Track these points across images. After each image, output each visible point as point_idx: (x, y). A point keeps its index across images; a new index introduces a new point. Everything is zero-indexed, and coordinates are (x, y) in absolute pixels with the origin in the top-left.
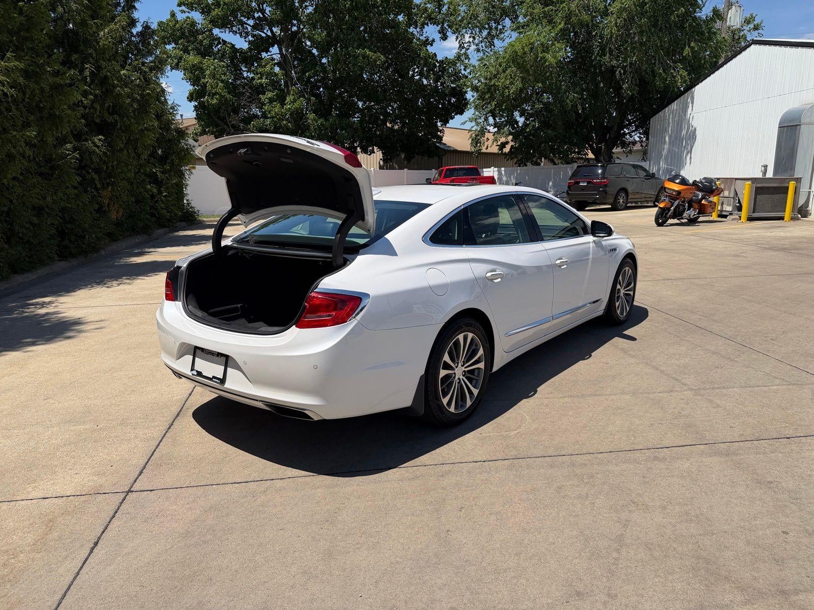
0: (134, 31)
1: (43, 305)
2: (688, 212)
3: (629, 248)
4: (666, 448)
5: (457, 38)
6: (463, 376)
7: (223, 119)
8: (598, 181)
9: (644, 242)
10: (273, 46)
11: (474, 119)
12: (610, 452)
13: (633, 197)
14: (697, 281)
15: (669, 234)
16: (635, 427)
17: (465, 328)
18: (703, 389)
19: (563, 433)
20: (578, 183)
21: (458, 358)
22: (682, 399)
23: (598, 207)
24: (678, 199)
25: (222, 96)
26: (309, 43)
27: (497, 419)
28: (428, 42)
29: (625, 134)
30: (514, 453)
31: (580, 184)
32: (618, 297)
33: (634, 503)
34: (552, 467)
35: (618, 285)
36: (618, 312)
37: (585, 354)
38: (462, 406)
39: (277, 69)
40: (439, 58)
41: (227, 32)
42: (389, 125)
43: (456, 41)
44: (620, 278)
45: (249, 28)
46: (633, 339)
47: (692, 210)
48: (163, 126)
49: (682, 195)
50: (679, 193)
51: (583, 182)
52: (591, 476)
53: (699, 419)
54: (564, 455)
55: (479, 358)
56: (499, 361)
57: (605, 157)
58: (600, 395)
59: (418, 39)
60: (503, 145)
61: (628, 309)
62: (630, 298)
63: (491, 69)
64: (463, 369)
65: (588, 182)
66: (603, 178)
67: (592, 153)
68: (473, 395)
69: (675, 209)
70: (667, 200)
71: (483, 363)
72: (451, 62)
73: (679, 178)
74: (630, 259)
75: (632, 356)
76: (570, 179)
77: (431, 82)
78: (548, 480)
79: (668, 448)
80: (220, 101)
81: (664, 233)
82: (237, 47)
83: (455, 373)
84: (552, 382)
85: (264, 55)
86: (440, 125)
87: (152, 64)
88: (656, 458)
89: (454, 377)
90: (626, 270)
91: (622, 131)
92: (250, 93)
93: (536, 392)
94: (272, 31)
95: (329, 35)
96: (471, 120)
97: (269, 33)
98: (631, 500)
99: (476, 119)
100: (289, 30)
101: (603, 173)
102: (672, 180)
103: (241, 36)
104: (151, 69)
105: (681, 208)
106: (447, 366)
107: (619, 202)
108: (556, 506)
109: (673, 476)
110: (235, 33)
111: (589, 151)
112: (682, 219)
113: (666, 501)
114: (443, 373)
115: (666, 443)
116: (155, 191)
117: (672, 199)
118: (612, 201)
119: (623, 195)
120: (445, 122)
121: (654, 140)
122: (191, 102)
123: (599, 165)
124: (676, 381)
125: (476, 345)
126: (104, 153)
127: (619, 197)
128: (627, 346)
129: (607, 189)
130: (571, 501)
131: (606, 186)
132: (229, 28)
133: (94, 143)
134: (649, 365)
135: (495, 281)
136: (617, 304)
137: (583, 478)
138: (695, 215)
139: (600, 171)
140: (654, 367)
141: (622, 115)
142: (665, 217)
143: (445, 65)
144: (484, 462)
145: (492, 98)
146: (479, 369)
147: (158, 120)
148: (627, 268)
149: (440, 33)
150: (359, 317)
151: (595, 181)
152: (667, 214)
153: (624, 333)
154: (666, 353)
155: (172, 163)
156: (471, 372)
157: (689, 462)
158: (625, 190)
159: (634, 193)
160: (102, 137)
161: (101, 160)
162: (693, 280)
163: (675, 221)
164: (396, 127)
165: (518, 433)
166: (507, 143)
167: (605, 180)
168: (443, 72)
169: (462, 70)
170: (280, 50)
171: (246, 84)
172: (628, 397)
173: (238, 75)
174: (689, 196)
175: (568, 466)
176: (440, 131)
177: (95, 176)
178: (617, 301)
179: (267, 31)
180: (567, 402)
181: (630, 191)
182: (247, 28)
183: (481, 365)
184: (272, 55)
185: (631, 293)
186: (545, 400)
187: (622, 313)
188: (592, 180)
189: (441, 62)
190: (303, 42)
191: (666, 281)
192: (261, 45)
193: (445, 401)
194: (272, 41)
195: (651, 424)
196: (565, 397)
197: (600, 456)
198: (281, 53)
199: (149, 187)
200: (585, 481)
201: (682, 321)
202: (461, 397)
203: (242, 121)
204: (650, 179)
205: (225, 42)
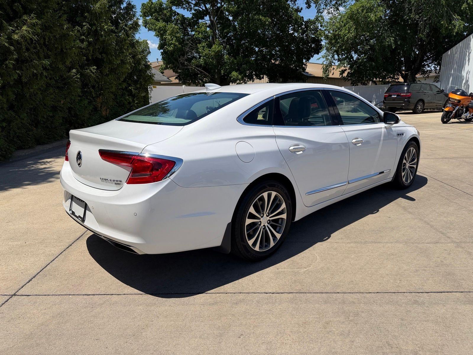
0: (122, 7)
1: (45, 163)
2: (465, 114)
3: (414, 134)
4: (426, 293)
5: (316, 6)
6: (268, 223)
7: (176, 60)
8: (404, 94)
9: (432, 133)
10: (206, 16)
11: (325, 57)
12: (377, 293)
13: (428, 105)
14: (467, 160)
15: (450, 128)
16: (402, 271)
17: (268, 188)
18: (465, 242)
19: (343, 273)
20: (391, 95)
21: (263, 210)
22: (446, 250)
23: (403, 112)
24: (458, 105)
25: (175, 45)
26: (227, 13)
27: (294, 257)
28: (298, 10)
29: (424, 65)
30: (298, 287)
31: (392, 97)
32: (404, 169)
33: (389, 345)
34: (326, 302)
35: (404, 160)
36: (404, 180)
37: (374, 210)
38: (266, 246)
39: (208, 29)
40: (305, 20)
41: (180, 8)
42: (273, 61)
43: (315, 8)
44: (406, 155)
45: (192, 6)
46: (412, 199)
47: (468, 113)
48: (136, 62)
49: (461, 103)
50: (459, 101)
51: (394, 95)
52: (357, 314)
53: (458, 269)
54: (338, 293)
55: (283, 210)
56: (300, 213)
57: (410, 79)
58: (379, 243)
59: (292, 8)
60: (343, 72)
61: (412, 178)
62: (413, 170)
63: (337, 24)
64: (268, 218)
65: (398, 95)
66: (408, 92)
67: (402, 77)
68: (276, 238)
69: (456, 112)
70: (451, 106)
71: (286, 214)
72: (313, 22)
73: (459, 92)
74: (414, 142)
75: (410, 213)
76: (386, 93)
77: (300, 34)
78: (319, 315)
79: (428, 293)
80: (174, 48)
81: (447, 128)
82: (186, 17)
83: (260, 222)
84: (344, 230)
85: (200, 21)
86: (305, 62)
87: (131, 26)
88: (416, 302)
89: (260, 225)
90: (410, 149)
91: (423, 64)
92: (191, 44)
93: (329, 237)
94: (205, 7)
95: (238, 7)
96: (323, 57)
97: (204, 8)
98: (387, 342)
99: (326, 56)
100: (216, 6)
101: (408, 90)
102: (455, 93)
103: (188, 10)
104: (130, 28)
105: (460, 111)
106: (252, 216)
107: (418, 108)
108: (320, 341)
109: (428, 321)
110: (184, 8)
111: (400, 76)
112: (461, 119)
113: (419, 346)
114: (248, 221)
115: (426, 288)
116: (131, 100)
117: (454, 106)
118: (413, 107)
119: (421, 104)
120: (308, 59)
121: (444, 69)
122: (160, 50)
123: (406, 84)
124: (442, 235)
125: (280, 201)
126: (97, 77)
127: (418, 105)
128: (407, 205)
129: (410, 100)
130: (334, 337)
131: (409, 98)
132: (181, 6)
133: (91, 70)
134: (422, 220)
135: (298, 153)
136: (403, 174)
137: (350, 315)
138: (470, 116)
139: (406, 88)
140: (425, 222)
141: (423, 52)
142: (449, 117)
143: (308, 24)
144: (273, 293)
145: (337, 42)
146: (282, 219)
147: (133, 58)
148: (412, 148)
149: (306, 4)
150: (172, 177)
151: (402, 94)
152: (450, 115)
153: (406, 195)
154: (437, 211)
155: (141, 84)
156: (276, 221)
157: (445, 308)
158: (422, 101)
159: (428, 103)
160: (96, 67)
161: (95, 81)
162: (464, 159)
163: (456, 120)
164: (277, 63)
165: (307, 270)
166: (346, 70)
167: (409, 94)
168: (307, 28)
169: (319, 26)
170: (210, 17)
171: (190, 39)
172: (401, 245)
173: (186, 33)
174: (466, 103)
175: (339, 303)
176: (305, 65)
177: (92, 90)
178: (403, 172)
179: (203, 7)
180: (352, 247)
181: (426, 101)
182: (191, 5)
183: (284, 216)
184: (205, 21)
185: (415, 166)
186: (335, 244)
187: (407, 180)
188: (400, 94)
189: (307, 22)
190: (224, 13)
191: (444, 159)
192: (199, 15)
193: (250, 242)
194: (206, 12)
195: (417, 271)
196: (352, 242)
197: (368, 295)
198: (210, 20)
199: (127, 97)
200: (351, 318)
201: (452, 188)
202: (265, 239)
203: (186, 60)
204: (440, 93)
205: (178, 14)
